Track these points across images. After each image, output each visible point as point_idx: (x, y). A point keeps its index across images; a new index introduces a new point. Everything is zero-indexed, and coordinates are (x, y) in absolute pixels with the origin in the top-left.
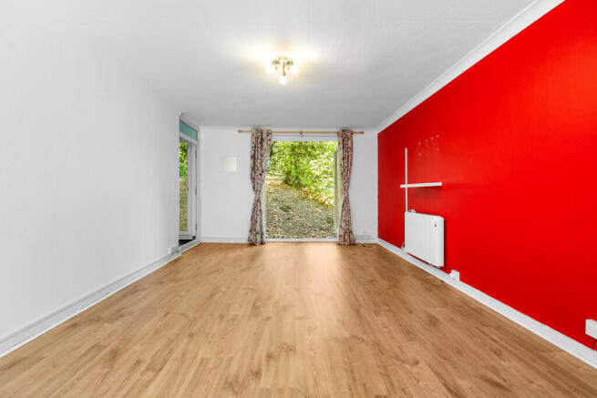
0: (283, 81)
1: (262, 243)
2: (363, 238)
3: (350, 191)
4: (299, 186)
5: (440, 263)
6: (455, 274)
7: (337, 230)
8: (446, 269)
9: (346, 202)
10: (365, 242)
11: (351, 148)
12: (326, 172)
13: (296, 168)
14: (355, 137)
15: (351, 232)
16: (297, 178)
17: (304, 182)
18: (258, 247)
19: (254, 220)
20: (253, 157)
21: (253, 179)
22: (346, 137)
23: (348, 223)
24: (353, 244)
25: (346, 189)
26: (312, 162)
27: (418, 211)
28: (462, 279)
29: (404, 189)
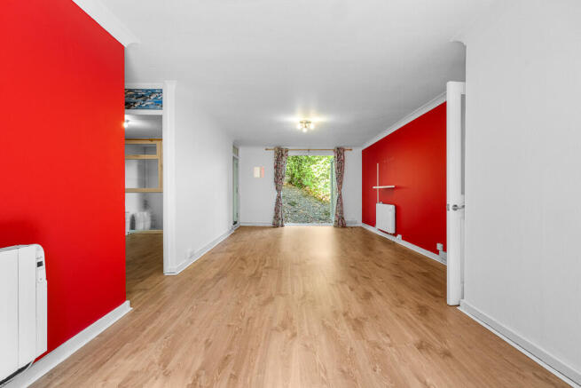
0: (305, 130)
1: (282, 226)
2: (351, 222)
3: (342, 190)
4: (301, 186)
5: (393, 231)
6: (399, 236)
7: (333, 218)
8: (395, 235)
9: (340, 197)
10: (353, 225)
11: (343, 161)
12: (323, 175)
13: (299, 171)
14: (346, 153)
15: (343, 218)
16: (300, 179)
17: (305, 183)
18: (280, 228)
19: (277, 211)
20: (276, 167)
21: (276, 182)
22: (340, 153)
23: (342, 212)
24: (344, 226)
25: (340, 189)
26: (312, 167)
27: (384, 203)
28: (403, 239)
29: (376, 190)
